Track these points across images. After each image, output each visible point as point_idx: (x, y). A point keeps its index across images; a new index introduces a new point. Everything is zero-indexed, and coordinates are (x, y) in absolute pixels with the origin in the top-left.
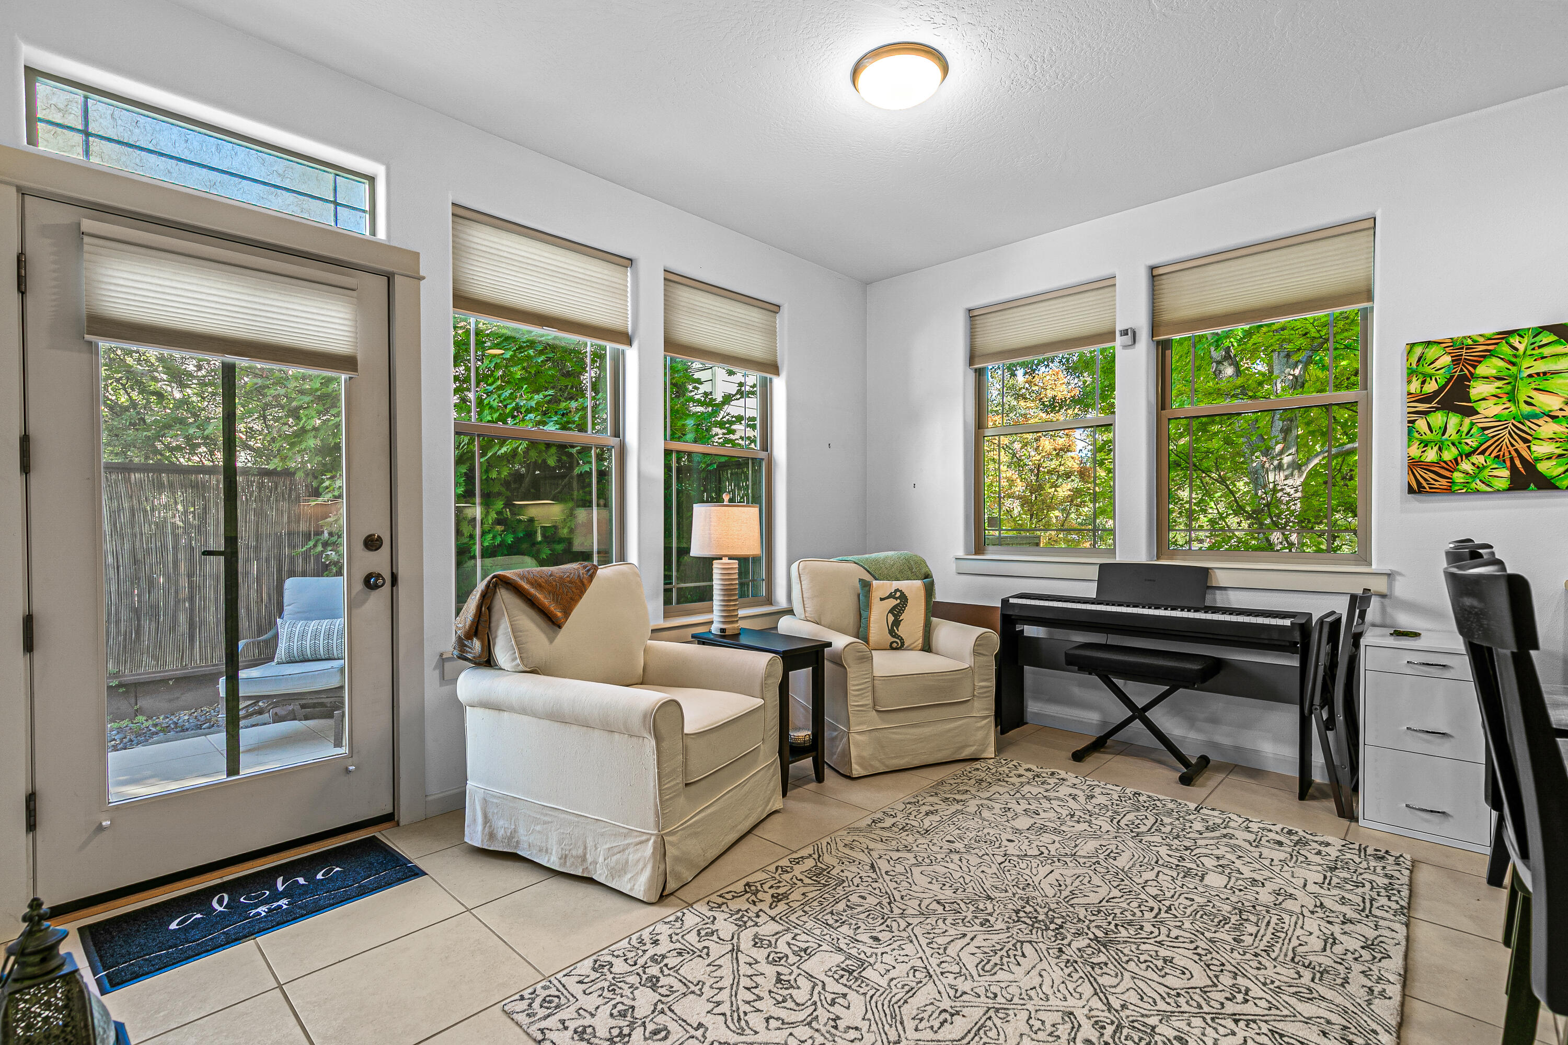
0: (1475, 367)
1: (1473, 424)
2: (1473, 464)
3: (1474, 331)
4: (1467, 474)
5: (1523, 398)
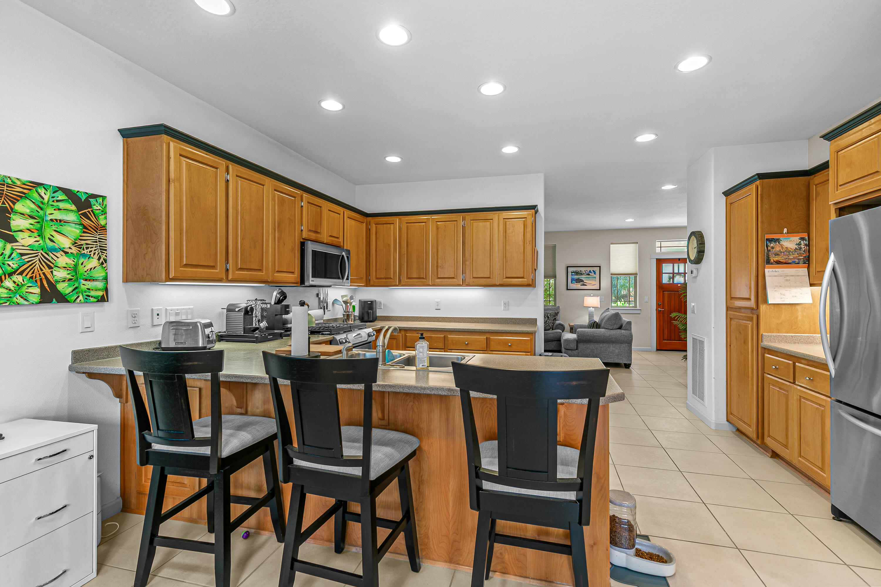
0: (14, 203)
1: (13, 250)
2: (14, 282)
3: (13, 175)
4: (10, 290)
5: (47, 236)
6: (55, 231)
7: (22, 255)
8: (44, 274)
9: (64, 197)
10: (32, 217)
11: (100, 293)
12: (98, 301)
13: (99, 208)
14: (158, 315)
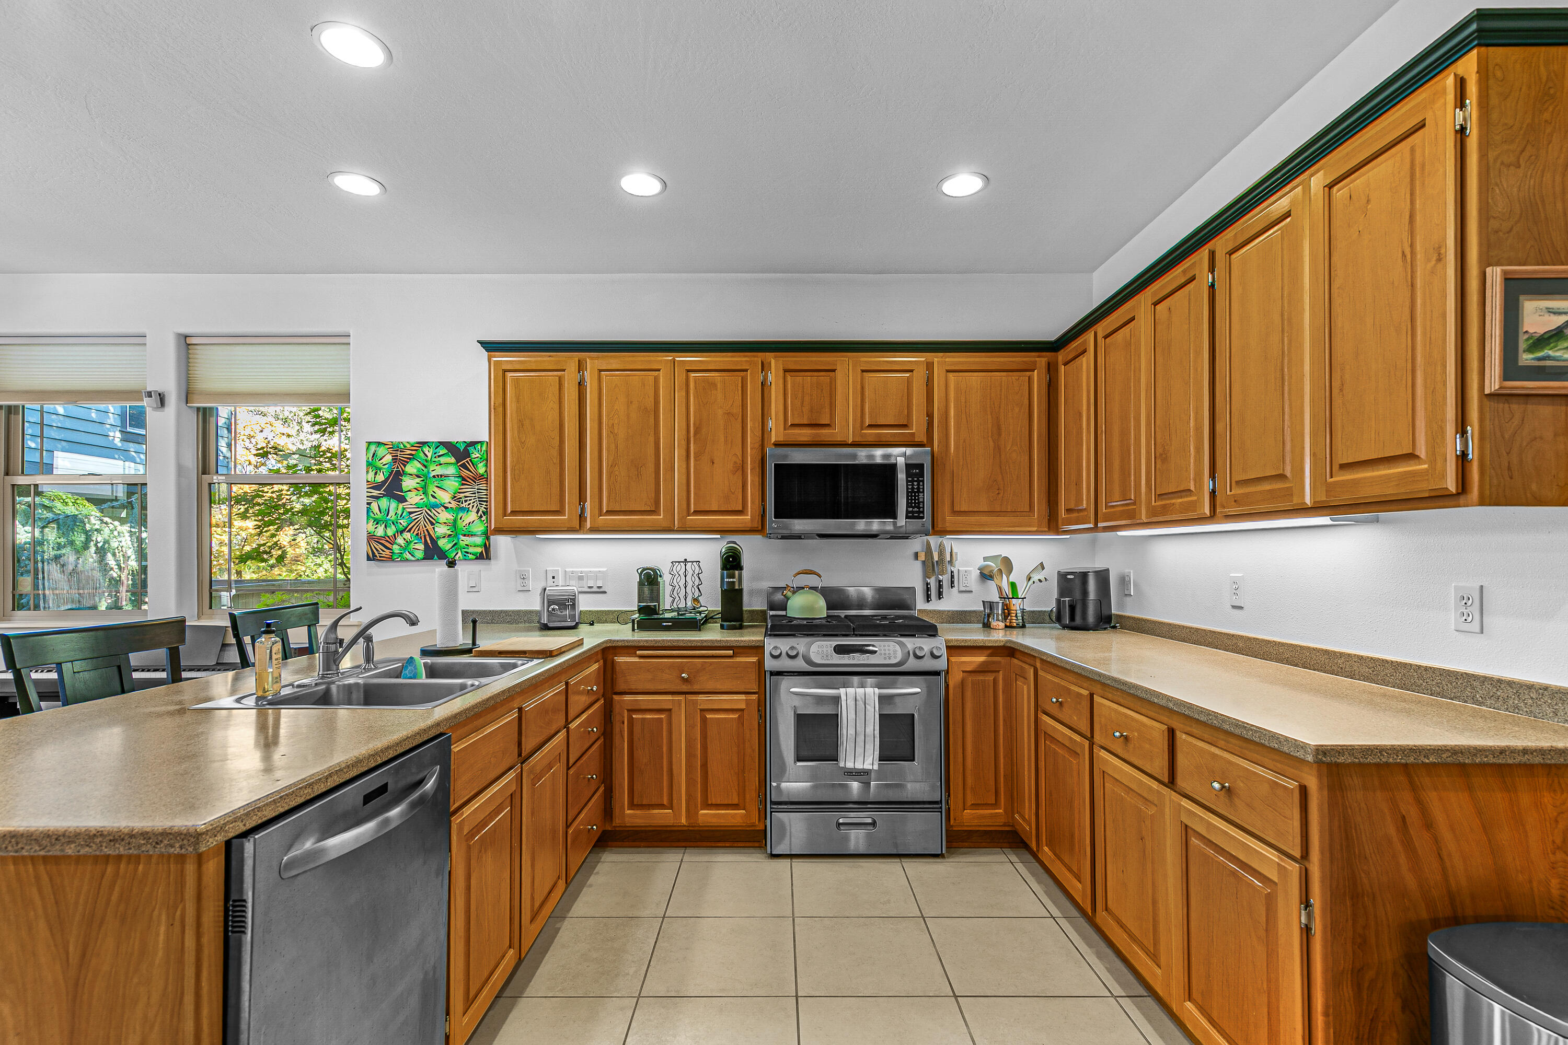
0: (405, 466)
1: (404, 509)
2: (405, 539)
3: (404, 440)
4: (401, 546)
5: (430, 492)
6: (437, 486)
7: (411, 513)
8: (427, 530)
9: (444, 451)
10: (418, 476)
11: (479, 550)
12: (476, 559)
13: (478, 455)
14: (553, 578)
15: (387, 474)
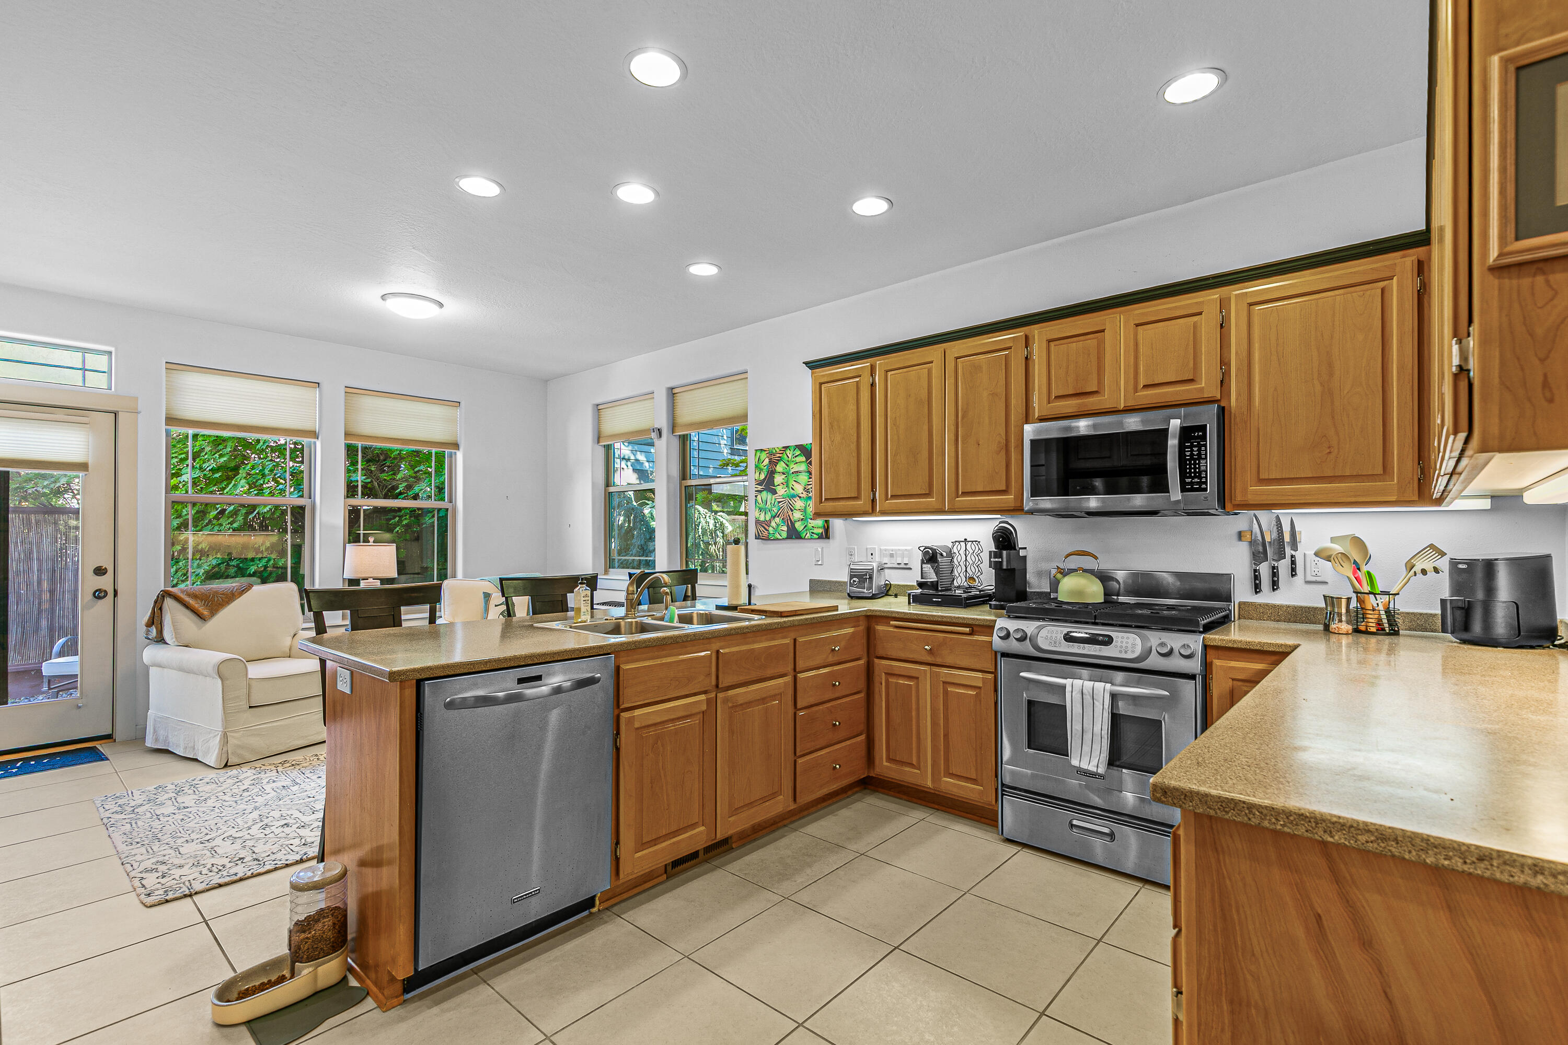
0: (776, 466)
1: (775, 499)
2: (776, 523)
4: (774, 529)
5: (791, 486)
6: (795, 481)
7: (779, 502)
8: (789, 516)
9: (798, 452)
10: (783, 474)
11: (820, 531)
12: (819, 538)
14: (872, 554)
15: (766, 473)
